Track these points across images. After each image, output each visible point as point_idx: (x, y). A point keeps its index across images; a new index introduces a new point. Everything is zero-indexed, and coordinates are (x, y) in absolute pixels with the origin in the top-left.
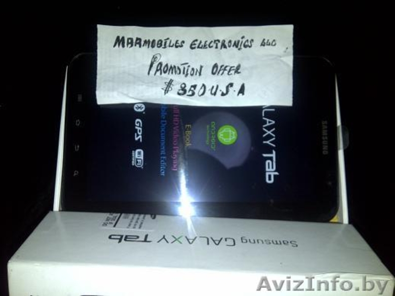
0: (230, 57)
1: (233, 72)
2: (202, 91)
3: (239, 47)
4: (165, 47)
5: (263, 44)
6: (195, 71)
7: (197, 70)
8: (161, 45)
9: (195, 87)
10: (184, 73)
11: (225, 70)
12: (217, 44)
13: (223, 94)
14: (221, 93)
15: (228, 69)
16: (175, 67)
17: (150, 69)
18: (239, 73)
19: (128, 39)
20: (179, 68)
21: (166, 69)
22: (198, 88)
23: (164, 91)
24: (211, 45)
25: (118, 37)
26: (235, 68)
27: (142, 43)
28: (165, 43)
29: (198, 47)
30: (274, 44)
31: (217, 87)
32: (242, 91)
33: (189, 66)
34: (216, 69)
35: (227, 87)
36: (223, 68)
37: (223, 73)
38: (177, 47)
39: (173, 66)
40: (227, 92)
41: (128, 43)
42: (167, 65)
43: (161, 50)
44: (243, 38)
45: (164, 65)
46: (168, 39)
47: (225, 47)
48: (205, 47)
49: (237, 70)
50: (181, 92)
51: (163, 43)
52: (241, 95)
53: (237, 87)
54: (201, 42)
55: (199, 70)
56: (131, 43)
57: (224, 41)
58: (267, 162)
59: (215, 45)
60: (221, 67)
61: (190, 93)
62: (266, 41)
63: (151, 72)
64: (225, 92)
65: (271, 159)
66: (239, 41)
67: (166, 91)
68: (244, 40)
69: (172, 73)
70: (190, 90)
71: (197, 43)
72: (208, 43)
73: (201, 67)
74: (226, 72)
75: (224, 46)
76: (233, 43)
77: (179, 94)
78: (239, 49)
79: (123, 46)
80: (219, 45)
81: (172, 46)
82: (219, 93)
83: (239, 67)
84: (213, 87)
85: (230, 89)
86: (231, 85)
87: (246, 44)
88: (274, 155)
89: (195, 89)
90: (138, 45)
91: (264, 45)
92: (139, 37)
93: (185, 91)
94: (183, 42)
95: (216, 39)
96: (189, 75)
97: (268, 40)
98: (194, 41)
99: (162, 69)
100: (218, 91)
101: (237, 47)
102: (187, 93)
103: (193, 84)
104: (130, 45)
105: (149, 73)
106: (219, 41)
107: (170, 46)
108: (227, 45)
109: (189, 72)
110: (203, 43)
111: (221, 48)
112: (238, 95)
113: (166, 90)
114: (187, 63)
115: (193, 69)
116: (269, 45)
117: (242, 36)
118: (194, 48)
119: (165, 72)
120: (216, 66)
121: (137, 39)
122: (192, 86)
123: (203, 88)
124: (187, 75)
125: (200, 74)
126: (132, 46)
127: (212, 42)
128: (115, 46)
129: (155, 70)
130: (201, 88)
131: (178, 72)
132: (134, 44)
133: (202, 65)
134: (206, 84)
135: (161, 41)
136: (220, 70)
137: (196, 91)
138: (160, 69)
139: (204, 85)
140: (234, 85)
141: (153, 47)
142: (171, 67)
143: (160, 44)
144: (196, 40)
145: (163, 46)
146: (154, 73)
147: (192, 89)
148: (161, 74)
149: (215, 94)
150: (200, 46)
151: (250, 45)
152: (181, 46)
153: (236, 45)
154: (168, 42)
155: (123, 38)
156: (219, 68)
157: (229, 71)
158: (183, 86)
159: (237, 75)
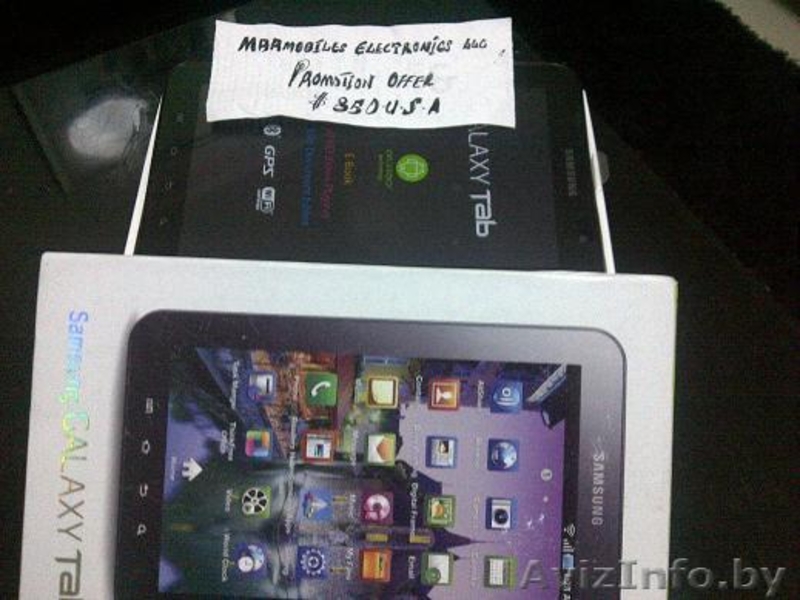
0: (417, 64)
1: (420, 84)
2: (372, 108)
3: (430, 50)
4: (317, 51)
5: (467, 46)
6: (362, 82)
7: (365, 82)
8: (311, 48)
9: (361, 102)
10: (344, 85)
11: (408, 80)
12: (396, 49)
13: (405, 113)
14: (402, 111)
15: (414, 80)
16: (331, 77)
17: (292, 80)
18: (430, 85)
19: (261, 41)
20: (337, 79)
21: (317, 79)
22: (366, 104)
23: (311, 106)
24: (387, 49)
25: (246, 39)
26: (424, 79)
27: (282, 45)
28: (317, 47)
29: (368, 51)
30: (483, 45)
31: (397, 103)
32: (435, 107)
33: (353, 77)
34: (394, 80)
35: (412, 104)
36: (406, 78)
37: (405, 85)
38: (335, 51)
39: (328, 76)
40: (412, 109)
41: (260, 46)
42: (318, 75)
43: (310, 55)
44: (436, 38)
45: (313, 75)
46: (322, 41)
47: (409, 51)
48: (378, 50)
49: (428, 81)
50: (339, 107)
51: (314, 47)
52: (433, 112)
53: (428, 103)
54: (371, 45)
55: (368, 81)
56: (265, 45)
57: (408, 44)
58: (478, 206)
59: (393, 50)
60: (403, 77)
61: (354, 110)
62: (471, 42)
63: (293, 83)
64: (408, 110)
65: (484, 202)
66: (430, 44)
67: (316, 105)
68: (438, 42)
69: (326, 84)
70: (353, 106)
71: (366, 46)
72: (382, 46)
73: (372, 78)
74: (410, 84)
75: (407, 50)
76: (420, 46)
77: (335, 109)
78: (431, 54)
79: (253, 49)
80: (400, 50)
81: (328, 50)
82: (399, 111)
83: (430, 77)
84: (389, 103)
85: (417, 106)
86: (419, 100)
87: (442, 46)
88: (488, 196)
89: (361, 105)
90: (275, 49)
91: (468, 48)
92: (278, 37)
93: (345, 108)
94: (345, 45)
95: (395, 41)
96: (353, 87)
97: (474, 41)
98: (361, 44)
99: (311, 79)
100: (398, 108)
101: (427, 50)
102: (349, 110)
103: (358, 98)
104: (263, 49)
105: (290, 85)
106: (399, 44)
107: (324, 50)
108: (412, 49)
109: (353, 84)
110: (375, 46)
111: (403, 53)
112: (430, 112)
113: (314, 105)
114: (349, 73)
115: (359, 80)
116: (476, 46)
117: (433, 36)
118: (362, 52)
119: (315, 83)
120: (394, 76)
121: (275, 40)
122: (356, 102)
123: (374, 105)
124: (349, 87)
125: (370, 86)
126: (266, 49)
127: (387, 46)
128: (241, 48)
129: (301, 79)
130: (372, 104)
131: (336, 82)
132: (269, 47)
133: (373, 74)
134: (378, 99)
135: (311, 44)
136: (401, 82)
137: (363, 108)
138: (308, 79)
139: (375, 101)
140: (423, 100)
141: (298, 51)
142: (325, 77)
143: (309, 47)
144: (365, 43)
145: (314, 49)
146: (298, 83)
147: (358, 105)
148: (309, 85)
149: (393, 112)
150: (371, 50)
151: (447, 48)
152: (342, 51)
153: (426, 48)
154: (322, 45)
155: (254, 39)
156: (399, 78)
157: (416, 82)
158: (343, 101)
159: (427, 87)
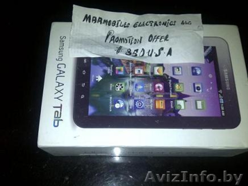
0: (160, 31)
1: (163, 40)
2: (142, 53)
3: (167, 25)
4: (117, 26)
5: (182, 23)
6: (137, 40)
7: (138, 40)
8: (115, 25)
9: (137, 50)
10: (129, 42)
11: (158, 38)
12: (151, 24)
13: (156, 56)
14: (155, 55)
15: (160, 37)
16: (123, 39)
18: (167, 40)
19: (93, 17)
20: (126, 39)
21: (117, 40)
22: (139, 51)
23: (116, 52)
24: (147, 24)
25: (86, 15)
26: (164, 37)
27: (103, 21)
28: (118, 23)
29: (139, 26)
30: (190, 23)
31: (153, 50)
32: (170, 53)
33: (133, 38)
34: (151, 38)
35: (159, 51)
36: (156, 37)
37: (156, 41)
38: (125, 27)
39: (122, 38)
40: (160, 53)
41: (93, 20)
42: (118, 38)
44: (169, 20)
45: (116, 37)
46: (120, 21)
47: (157, 25)
48: (143, 25)
49: (166, 38)
50: (128, 53)
51: (116, 24)
52: (169, 55)
53: (166, 51)
54: (140, 23)
55: (140, 40)
56: (95, 20)
57: (156, 22)
59: (150, 24)
60: (155, 36)
61: (134, 55)
62: (184, 22)
64: (158, 54)
66: (166, 22)
67: (118, 52)
68: (170, 22)
69: (121, 42)
71: (138, 24)
72: (145, 23)
73: (141, 38)
74: (158, 40)
76: (162, 23)
77: (126, 54)
78: (167, 26)
79: (90, 22)
80: (153, 24)
81: (122, 26)
82: (154, 55)
83: (167, 37)
84: (149, 51)
85: (162, 52)
86: (162, 49)
87: (171, 23)
89: (137, 52)
90: (99, 23)
91: (184, 24)
92: (101, 17)
93: (130, 54)
94: (129, 24)
95: (151, 20)
97: (186, 22)
98: (136, 23)
99: (115, 39)
100: (153, 53)
101: (165, 25)
102: (132, 55)
103: (136, 49)
104: (94, 22)
105: (106, 41)
106: (153, 22)
107: (120, 26)
108: (158, 24)
109: (133, 42)
110: (142, 23)
111: (154, 26)
112: (167, 55)
114: (131, 37)
115: (136, 40)
116: (187, 23)
117: (168, 19)
118: (136, 27)
119: (117, 42)
120: (151, 36)
122: (135, 51)
123: (143, 51)
124: (132, 43)
125: (140, 42)
126: (95, 22)
127: (148, 22)
128: (84, 21)
129: (110, 39)
130: (141, 51)
131: (126, 41)
132: (97, 21)
133: (142, 36)
134: (144, 48)
135: (115, 21)
136: (154, 39)
138: (113, 39)
139: (143, 49)
140: (164, 49)
141: (109, 25)
142: (121, 39)
143: (114, 23)
144: (138, 22)
145: (116, 25)
146: (109, 41)
147: (135, 52)
148: (114, 42)
149: (151, 55)
150: (140, 25)
151: (174, 24)
152: (128, 27)
153: (164, 24)
154: (120, 23)
155: (90, 16)
156: (153, 37)
157: (161, 40)
158: (129, 50)
159: (166, 41)
